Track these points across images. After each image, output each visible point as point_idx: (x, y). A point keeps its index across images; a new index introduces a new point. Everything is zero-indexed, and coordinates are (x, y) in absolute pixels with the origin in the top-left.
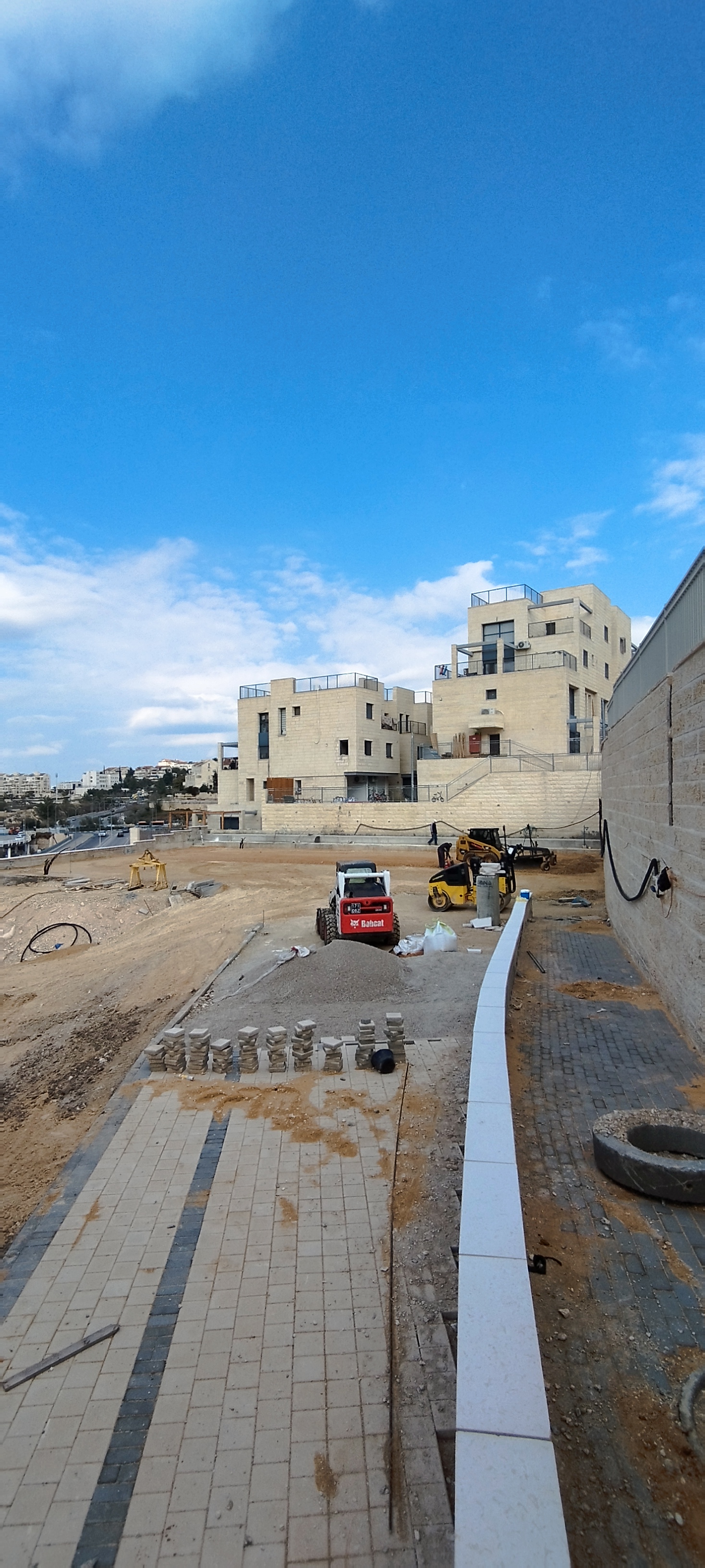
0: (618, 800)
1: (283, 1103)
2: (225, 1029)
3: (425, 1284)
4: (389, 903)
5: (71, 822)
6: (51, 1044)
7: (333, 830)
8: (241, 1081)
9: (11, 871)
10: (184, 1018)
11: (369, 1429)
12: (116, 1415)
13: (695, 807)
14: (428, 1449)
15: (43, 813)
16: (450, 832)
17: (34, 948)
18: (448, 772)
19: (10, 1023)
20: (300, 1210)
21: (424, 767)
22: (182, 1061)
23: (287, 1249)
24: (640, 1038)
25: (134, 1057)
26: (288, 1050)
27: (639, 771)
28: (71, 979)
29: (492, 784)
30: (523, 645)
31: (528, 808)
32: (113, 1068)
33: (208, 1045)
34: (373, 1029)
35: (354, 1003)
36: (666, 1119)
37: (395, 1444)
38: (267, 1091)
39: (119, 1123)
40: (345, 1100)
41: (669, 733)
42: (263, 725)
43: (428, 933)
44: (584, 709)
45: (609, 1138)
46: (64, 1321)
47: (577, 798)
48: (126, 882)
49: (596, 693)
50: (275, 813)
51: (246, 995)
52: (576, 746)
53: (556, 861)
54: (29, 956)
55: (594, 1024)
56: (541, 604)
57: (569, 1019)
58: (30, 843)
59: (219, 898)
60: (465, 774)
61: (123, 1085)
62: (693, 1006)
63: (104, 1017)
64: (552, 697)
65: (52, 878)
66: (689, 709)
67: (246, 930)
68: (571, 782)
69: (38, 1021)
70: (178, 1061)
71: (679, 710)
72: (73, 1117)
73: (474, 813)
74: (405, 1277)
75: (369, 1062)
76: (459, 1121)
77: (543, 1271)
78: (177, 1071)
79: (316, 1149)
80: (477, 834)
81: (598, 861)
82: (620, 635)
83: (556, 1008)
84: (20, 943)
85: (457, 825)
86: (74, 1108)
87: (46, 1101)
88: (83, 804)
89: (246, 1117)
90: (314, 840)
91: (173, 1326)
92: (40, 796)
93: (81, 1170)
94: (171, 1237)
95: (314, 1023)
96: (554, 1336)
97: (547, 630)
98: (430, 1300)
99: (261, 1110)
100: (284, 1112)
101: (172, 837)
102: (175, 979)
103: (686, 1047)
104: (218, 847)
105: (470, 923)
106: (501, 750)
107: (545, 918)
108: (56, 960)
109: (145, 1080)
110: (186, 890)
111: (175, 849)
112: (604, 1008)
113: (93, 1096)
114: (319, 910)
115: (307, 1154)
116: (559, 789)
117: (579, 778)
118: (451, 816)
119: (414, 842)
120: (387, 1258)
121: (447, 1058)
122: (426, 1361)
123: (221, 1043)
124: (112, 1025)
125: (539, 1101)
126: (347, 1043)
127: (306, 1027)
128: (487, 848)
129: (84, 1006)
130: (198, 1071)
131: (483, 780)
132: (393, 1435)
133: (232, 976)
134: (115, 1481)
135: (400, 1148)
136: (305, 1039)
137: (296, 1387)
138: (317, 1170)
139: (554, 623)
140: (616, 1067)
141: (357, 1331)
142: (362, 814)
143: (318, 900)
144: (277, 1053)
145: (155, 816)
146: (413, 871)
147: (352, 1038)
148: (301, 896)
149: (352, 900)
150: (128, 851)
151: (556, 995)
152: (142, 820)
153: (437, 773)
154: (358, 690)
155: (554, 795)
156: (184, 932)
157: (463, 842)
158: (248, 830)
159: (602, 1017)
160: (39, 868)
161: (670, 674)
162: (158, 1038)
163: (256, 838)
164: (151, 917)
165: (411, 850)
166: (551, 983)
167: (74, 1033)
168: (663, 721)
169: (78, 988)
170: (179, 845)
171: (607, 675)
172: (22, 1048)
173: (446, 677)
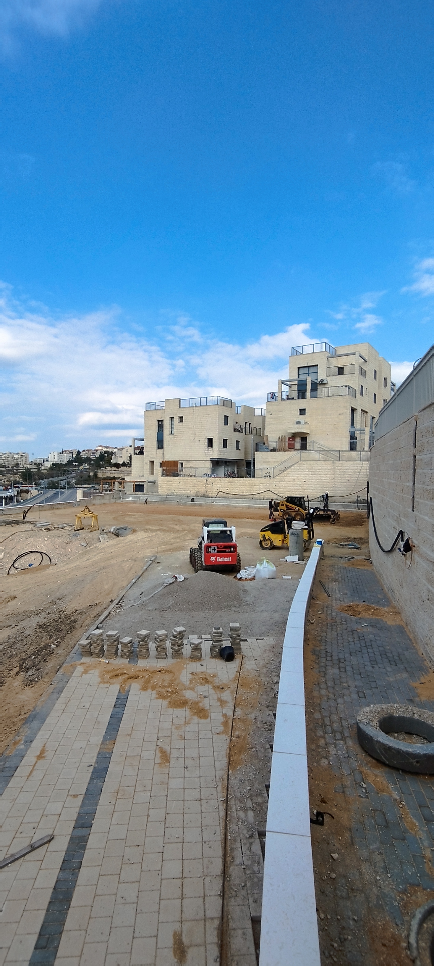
0: (379, 486)
1: (163, 681)
3: (247, 810)
4: (235, 547)
5: (42, 483)
6: (23, 632)
7: (202, 494)
8: (138, 665)
9: (3, 517)
10: (105, 619)
11: (209, 914)
12: (48, 900)
13: (429, 503)
14: (245, 930)
15: (24, 477)
17: (15, 566)
18: (274, 460)
20: (171, 756)
21: (259, 456)
22: (102, 650)
23: (162, 783)
24: (388, 646)
25: (72, 645)
26: (168, 644)
27: (393, 471)
28: (38, 587)
29: (301, 468)
30: (323, 381)
31: (323, 483)
32: (59, 652)
33: (118, 641)
34: (221, 633)
35: (211, 611)
36: (404, 712)
37: (225, 925)
38: (154, 672)
39: (61, 692)
40: (203, 679)
41: (414, 452)
42: (160, 428)
43: (258, 566)
44: (360, 422)
45: (367, 726)
46: (20, 831)
47: (354, 478)
48: (73, 525)
49: (368, 412)
50: (167, 482)
51: (144, 605)
52: (354, 446)
53: (339, 517)
54: (13, 571)
55: (359, 635)
56: (335, 355)
57: (344, 631)
58: (17, 496)
59: (130, 537)
60: (285, 461)
61: (65, 665)
62: (422, 628)
63: (56, 615)
64: (340, 414)
65: (28, 522)
66: (427, 439)
67: (146, 560)
68: (350, 468)
69: (18, 615)
70: (99, 650)
71: (421, 439)
72: (33, 685)
73: (289, 486)
74: (235, 804)
75: (219, 653)
76: (273, 696)
77: (322, 824)
78: (98, 657)
79: (183, 713)
80: (291, 500)
81: (365, 518)
82: (384, 376)
83: (336, 622)
84: (7, 563)
85: (279, 493)
86: (34, 680)
87: (17, 673)
88: (50, 472)
89: (141, 689)
90: (190, 500)
91: (88, 836)
92: (22, 467)
93: (35, 724)
94: (89, 773)
95: (185, 629)
96: (327, 875)
97: (338, 371)
98: (251, 822)
99: (150, 685)
100: (164, 687)
101: (103, 496)
102: (101, 591)
103: (417, 653)
104: (131, 503)
105: (284, 558)
106: (307, 446)
107: (332, 556)
108: (29, 574)
109: (78, 662)
110: (110, 532)
111: (105, 504)
112: (366, 623)
113: (46, 671)
114: (191, 548)
115: (177, 717)
116: (342, 472)
117: (355, 465)
118: (276, 487)
119: (252, 502)
120: (224, 792)
121: (267, 652)
122: (246, 866)
123: (126, 640)
124: (61, 622)
125: (324, 692)
126: (206, 640)
127: (180, 631)
128: (297, 509)
129: (45, 606)
130: (112, 657)
131: (296, 465)
132: (224, 918)
133: (136, 591)
134: (45, 948)
135: (236, 714)
136: (179, 639)
137: (163, 882)
138: (183, 728)
139: (343, 367)
140: (373, 667)
141: (203, 843)
142: (220, 485)
143: (191, 540)
144: (161, 647)
145: (93, 481)
146: (251, 522)
147: (209, 637)
148: (181, 538)
149: (212, 544)
150: (75, 505)
151: (337, 613)
152: (85, 483)
153: (267, 460)
154: (219, 407)
155: (339, 476)
156: (108, 559)
157: (282, 505)
158: (150, 493)
159: (365, 630)
160: (20, 515)
161: (416, 414)
162: (87, 635)
163: (155, 498)
164: (88, 549)
165: (250, 508)
166: (334, 604)
167: (37, 625)
168: (410, 443)
169: (42, 593)
170: (107, 501)
171: (375, 402)
172: (5, 632)
173: (275, 400)
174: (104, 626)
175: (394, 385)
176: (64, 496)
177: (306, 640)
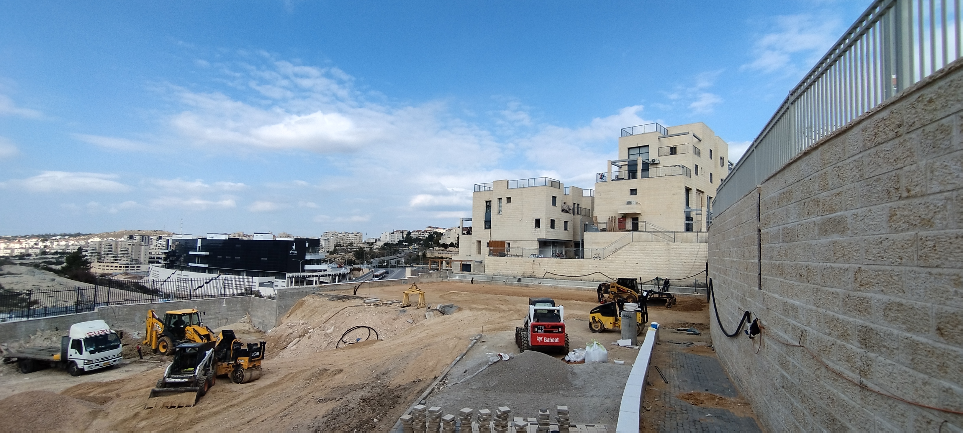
0: (720, 266)
2: (453, 406)
4: (563, 327)
5: (373, 262)
6: (347, 405)
7: (529, 275)
9: (335, 292)
13: (778, 279)
15: (357, 256)
16: (604, 279)
17: (344, 340)
18: (604, 241)
19: (326, 387)
21: (588, 237)
22: (424, 427)
25: (395, 420)
26: (492, 425)
27: (735, 249)
28: (364, 362)
29: (633, 249)
30: (655, 161)
31: (657, 266)
32: (382, 426)
33: (441, 418)
34: (548, 416)
35: (537, 394)
41: (759, 225)
42: (487, 208)
43: (588, 348)
44: (695, 202)
47: (690, 261)
48: (401, 302)
49: (704, 192)
50: (493, 262)
51: (468, 383)
52: (690, 227)
53: (676, 302)
54: (341, 345)
55: (703, 426)
56: (668, 135)
57: (685, 421)
58: (349, 273)
59: (456, 316)
60: (615, 242)
62: (777, 420)
63: (380, 390)
64: (674, 194)
65: (358, 297)
66: (773, 211)
67: (471, 338)
68: (687, 250)
69: (344, 387)
70: (421, 427)
71: (766, 211)
73: (620, 268)
80: (622, 282)
81: (705, 303)
82: (720, 155)
83: (675, 411)
84: (337, 336)
85: (609, 275)
88: (380, 251)
90: (517, 280)
92: (356, 246)
95: (509, 409)
97: (671, 151)
101: (430, 275)
102: (425, 368)
104: (457, 282)
105: (616, 342)
106: (639, 227)
107: (668, 342)
108: (356, 349)
110: (436, 309)
111: (432, 282)
112: (710, 414)
114: (517, 328)
116: (678, 254)
117: (692, 247)
118: (606, 269)
119: (581, 284)
123: (448, 417)
124: (384, 396)
126: (531, 423)
127: (504, 412)
128: (629, 291)
129: (369, 381)
131: (627, 246)
133: (460, 369)
136: (503, 420)
139: (676, 147)
142: (548, 265)
143: (517, 321)
144: (484, 427)
145: (422, 260)
146: (580, 304)
147: (535, 420)
148: (507, 318)
149: (538, 323)
150: (404, 283)
151: (676, 401)
152: (414, 262)
153: (597, 241)
154: (547, 187)
155: (675, 258)
156: (433, 336)
157: (613, 287)
158: (476, 272)
159: (709, 421)
160: (351, 291)
161: (759, 186)
162: (409, 410)
163: (481, 278)
164: (414, 325)
165: (579, 290)
166: (672, 392)
167: (361, 399)
168: (754, 216)
169: (367, 368)
170: (434, 280)
171: (711, 182)
172: (330, 406)
173: (604, 181)
174: (427, 403)
175: (732, 165)
176: (394, 275)
177: (641, 428)
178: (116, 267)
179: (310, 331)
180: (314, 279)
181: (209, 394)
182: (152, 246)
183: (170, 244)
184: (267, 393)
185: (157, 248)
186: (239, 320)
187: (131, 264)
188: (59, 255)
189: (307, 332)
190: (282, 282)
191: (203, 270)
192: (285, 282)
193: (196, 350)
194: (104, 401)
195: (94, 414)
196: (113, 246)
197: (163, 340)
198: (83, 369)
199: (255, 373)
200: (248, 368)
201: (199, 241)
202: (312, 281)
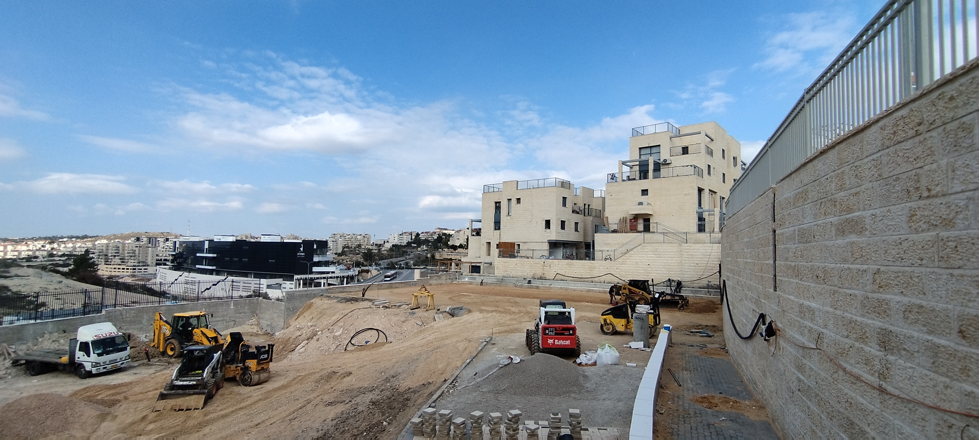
0: (733, 268)
2: (463, 409)
4: (574, 329)
5: (382, 264)
6: (356, 408)
7: (539, 276)
9: (344, 294)
13: (794, 281)
15: (366, 258)
17: (352, 343)
18: (615, 242)
19: (335, 390)
21: (599, 238)
22: (434, 430)
25: (404, 424)
26: (503, 428)
27: (749, 250)
28: (373, 364)
29: (645, 251)
30: (666, 161)
31: (669, 267)
32: (391, 429)
33: (451, 421)
34: (560, 420)
35: (548, 397)
41: (773, 226)
42: (497, 209)
43: (599, 351)
44: (708, 203)
47: (703, 262)
48: (410, 304)
49: (716, 192)
50: (503, 264)
51: (478, 386)
52: (703, 228)
53: (688, 304)
54: (350, 348)
55: (717, 429)
56: (678, 135)
57: (699, 424)
58: (358, 275)
59: (465, 318)
60: (627, 243)
62: (793, 424)
63: (389, 393)
64: (686, 195)
65: (367, 299)
66: (789, 211)
67: (481, 341)
68: (700, 251)
69: (353, 390)
70: (431, 430)
71: (781, 211)
73: (631, 269)
78: (430, 437)
80: (634, 283)
81: (718, 305)
82: (733, 155)
83: (689, 414)
84: (345, 339)
85: (621, 277)
88: (390, 253)
90: (527, 282)
92: (364, 248)
95: (521, 413)
97: (682, 151)
101: (439, 277)
102: (435, 370)
104: (467, 284)
105: (628, 344)
106: (651, 228)
107: (681, 344)
108: (365, 351)
110: (445, 311)
111: (441, 284)
112: (725, 417)
114: (528, 330)
116: (690, 255)
117: (705, 248)
118: (617, 270)
119: (592, 286)
123: (459, 420)
124: (394, 399)
126: (543, 426)
127: (515, 415)
128: (641, 293)
129: (379, 383)
130: (444, 438)
131: (639, 248)
133: (470, 372)
136: (514, 423)
139: (687, 147)
142: (558, 267)
143: (527, 323)
144: (495, 430)
145: (431, 262)
146: (591, 306)
147: (546, 423)
148: (517, 320)
149: (549, 326)
150: (413, 284)
151: (689, 404)
152: (423, 264)
153: (608, 242)
154: (557, 188)
155: (687, 259)
156: (443, 339)
157: (625, 289)
158: (486, 274)
159: (723, 424)
160: (359, 293)
161: (773, 186)
162: (419, 413)
163: (491, 280)
164: (424, 328)
165: (590, 292)
166: (686, 395)
167: (370, 402)
168: (769, 217)
169: (376, 370)
170: (443, 282)
171: (724, 182)
172: (340, 408)
173: (615, 181)
174: (437, 406)
175: (745, 164)
176: (403, 276)
177: (655, 431)
178: (123, 269)
179: (318, 333)
180: (322, 281)
181: (217, 397)
182: (159, 248)
183: (177, 246)
184: (276, 396)
185: (164, 250)
186: (247, 323)
187: (139, 266)
188: (66, 258)
189: (315, 335)
190: (290, 284)
191: (211, 272)
192: (293, 284)
193: (204, 353)
194: (113, 403)
195: (103, 417)
196: (120, 248)
197: (171, 343)
198: (91, 372)
199: (263, 376)
200: (256, 371)
201: (207, 243)
202: (321, 283)
